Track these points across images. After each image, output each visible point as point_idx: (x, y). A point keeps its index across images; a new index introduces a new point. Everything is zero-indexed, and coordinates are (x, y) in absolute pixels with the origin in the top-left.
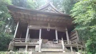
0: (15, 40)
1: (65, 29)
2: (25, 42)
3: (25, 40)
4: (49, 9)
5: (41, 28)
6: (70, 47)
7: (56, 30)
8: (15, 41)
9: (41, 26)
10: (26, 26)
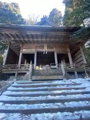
0: (5, 66)
5: (36, 51)
6: (74, 72)
9: (36, 48)
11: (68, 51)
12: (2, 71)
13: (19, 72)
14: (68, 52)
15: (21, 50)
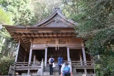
0: (17, 64)
3: (28, 63)
4: (56, 20)
5: (47, 47)
6: (84, 69)
8: (17, 66)
9: (46, 44)
11: (82, 46)
12: (16, 68)
13: (31, 69)
15: (31, 47)
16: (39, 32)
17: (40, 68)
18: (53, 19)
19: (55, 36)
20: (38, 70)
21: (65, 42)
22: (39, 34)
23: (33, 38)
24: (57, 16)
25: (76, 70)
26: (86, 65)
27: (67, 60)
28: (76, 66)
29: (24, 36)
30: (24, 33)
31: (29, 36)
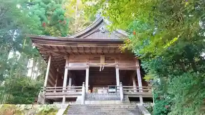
0: (47, 89)
1: (135, 65)
2: (62, 91)
3: (62, 89)
4: (101, 29)
5: (89, 66)
6: (139, 98)
7: (118, 68)
8: (47, 92)
9: (88, 62)
10: (63, 64)
11: (137, 66)
12: (46, 94)
13: (67, 97)
14: (136, 68)
15: (66, 65)
16: (78, 46)
17: (81, 95)
18: (98, 28)
19: (100, 51)
20: (77, 98)
21: (113, 60)
22: (78, 48)
23: (68, 55)
24: (103, 23)
25: (129, 98)
26: (142, 91)
27: (116, 84)
28: (128, 93)
29: (57, 51)
30: (57, 47)
31: (63, 51)
